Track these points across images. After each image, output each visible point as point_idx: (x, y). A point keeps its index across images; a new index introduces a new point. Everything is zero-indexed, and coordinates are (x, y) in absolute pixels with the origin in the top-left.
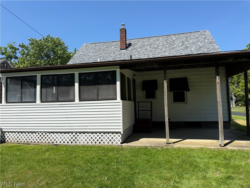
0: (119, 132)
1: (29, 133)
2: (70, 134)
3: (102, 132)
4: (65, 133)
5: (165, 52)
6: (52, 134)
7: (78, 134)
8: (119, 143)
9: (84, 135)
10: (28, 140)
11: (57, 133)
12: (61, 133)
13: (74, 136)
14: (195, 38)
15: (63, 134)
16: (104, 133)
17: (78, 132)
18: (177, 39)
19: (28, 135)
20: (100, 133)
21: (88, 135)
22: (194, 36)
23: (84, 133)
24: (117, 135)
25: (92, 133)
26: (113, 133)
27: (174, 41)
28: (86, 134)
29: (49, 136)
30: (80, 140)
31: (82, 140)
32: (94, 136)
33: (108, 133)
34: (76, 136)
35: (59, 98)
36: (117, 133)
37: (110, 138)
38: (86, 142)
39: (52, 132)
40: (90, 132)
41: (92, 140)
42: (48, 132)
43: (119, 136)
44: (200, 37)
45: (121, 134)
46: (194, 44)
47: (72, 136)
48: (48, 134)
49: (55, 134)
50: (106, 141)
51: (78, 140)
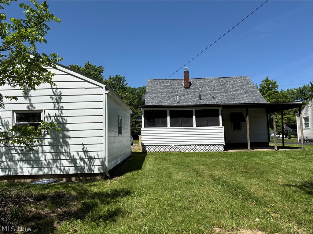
0: (222, 145)
1: (163, 146)
2: (192, 146)
3: (212, 145)
4: (188, 145)
5: (222, 92)
6: (179, 146)
7: (197, 146)
8: (223, 151)
9: (201, 147)
10: (163, 150)
11: (183, 145)
12: (185, 145)
13: (194, 147)
14: (240, 83)
15: (187, 146)
16: (213, 145)
17: (197, 145)
18: (227, 82)
19: (163, 148)
20: (211, 145)
21: (203, 147)
22: (239, 81)
23: (200, 145)
24: (221, 146)
25: (206, 145)
26: (218, 145)
27: (225, 83)
28: (202, 146)
29: (178, 147)
30: (198, 150)
31: (199, 149)
32: (207, 147)
33: (216, 145)
34: (196, 147)
35: (183, 124)
36: (221, 145)
37: (217, 148)
38: (202, 151)
39: (179, 145)
40: (204, 145)
41: (206, 149)
42: (177, 145)
43: (222, 147)
44: (244, 82)
45: (223, 145)
46: (241, 87)
47: (193, 147)
48: (177, 146)
49: (182, 146)
50: (214, 149)
51: (197, 149)
